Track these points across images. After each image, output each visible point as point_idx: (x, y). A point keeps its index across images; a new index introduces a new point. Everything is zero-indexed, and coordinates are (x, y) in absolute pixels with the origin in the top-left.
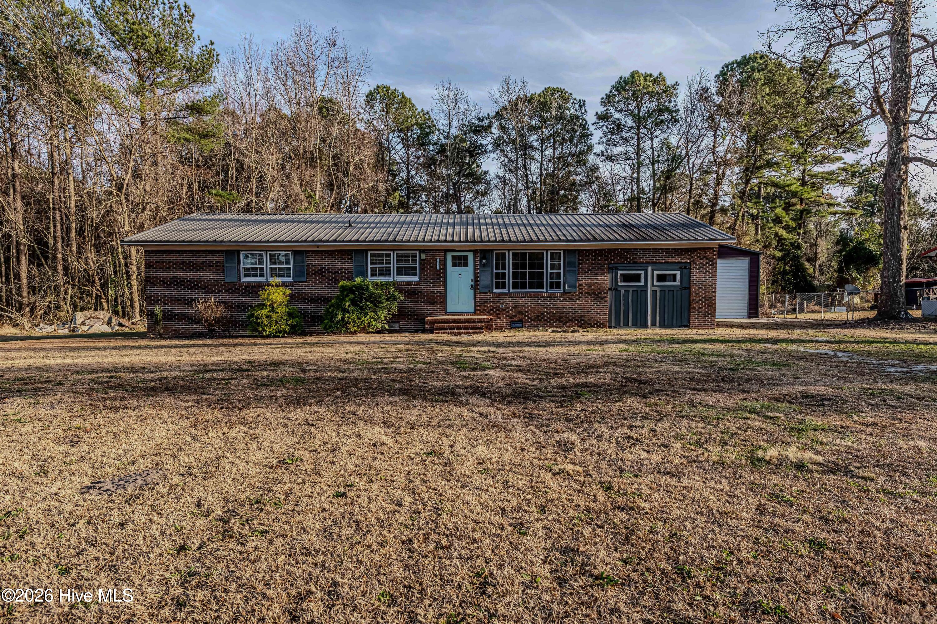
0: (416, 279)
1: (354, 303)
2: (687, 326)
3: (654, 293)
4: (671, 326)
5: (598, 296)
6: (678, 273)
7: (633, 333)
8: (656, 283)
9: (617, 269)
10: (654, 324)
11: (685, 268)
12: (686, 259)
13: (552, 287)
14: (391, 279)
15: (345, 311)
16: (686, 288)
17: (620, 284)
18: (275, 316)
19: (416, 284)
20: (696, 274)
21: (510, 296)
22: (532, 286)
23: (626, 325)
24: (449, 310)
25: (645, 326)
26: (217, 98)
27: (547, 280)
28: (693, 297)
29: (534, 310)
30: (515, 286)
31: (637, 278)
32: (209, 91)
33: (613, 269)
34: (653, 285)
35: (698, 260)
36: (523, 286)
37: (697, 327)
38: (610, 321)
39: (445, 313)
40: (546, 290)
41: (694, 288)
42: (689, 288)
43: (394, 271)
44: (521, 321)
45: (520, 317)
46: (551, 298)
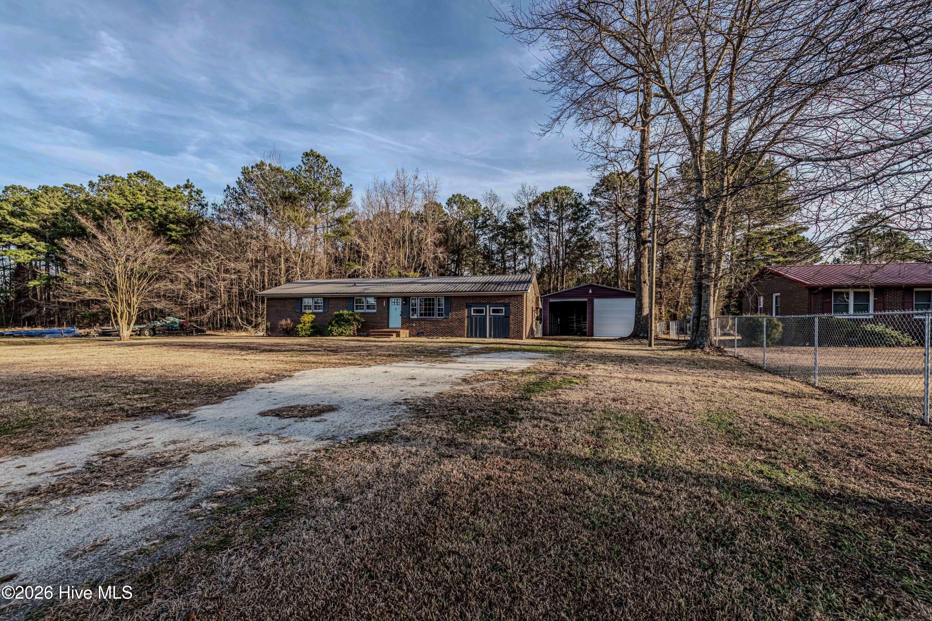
0: (375, 311)
1: (336, 322)
2: (507, 338)
3: (490, 319)
4: (499, 337)
5: (461, 321)
6: (503, 308)
7: (480, 340)
8: (491, 314)
9: (471, 306)
10: (490, 336)
11: (506, 305)
12: (507, 301)
13: (439, 315)
14: (363, 311)
15: (332, 326)
16: (507, 317)
17: (472, 314)
18: (304, 327)
19: (374, 313)
20: (513, 309)
21: (417, 320)
22: (429, 315)
23: (476, 336)
24: (390, 326)
25: (486, 337)
26: (352, 215)
27: (436, 312)
28: (511, 322)
29: (429, 327)
30: (421, 315)
31: (482, 311)
32: (349, 210)
33: (469, 306)
34: (490, 315)
35: (513, 302)
36: (425, 315)
37: (513, 338)
38: (467, 334)
39: (388, 327)
40: (436, 317)
41: (512, 317)
42: (509, 317)
43: (365, 307)
44: (422, 333)
45: (422, 330)
46: (437, 321)
